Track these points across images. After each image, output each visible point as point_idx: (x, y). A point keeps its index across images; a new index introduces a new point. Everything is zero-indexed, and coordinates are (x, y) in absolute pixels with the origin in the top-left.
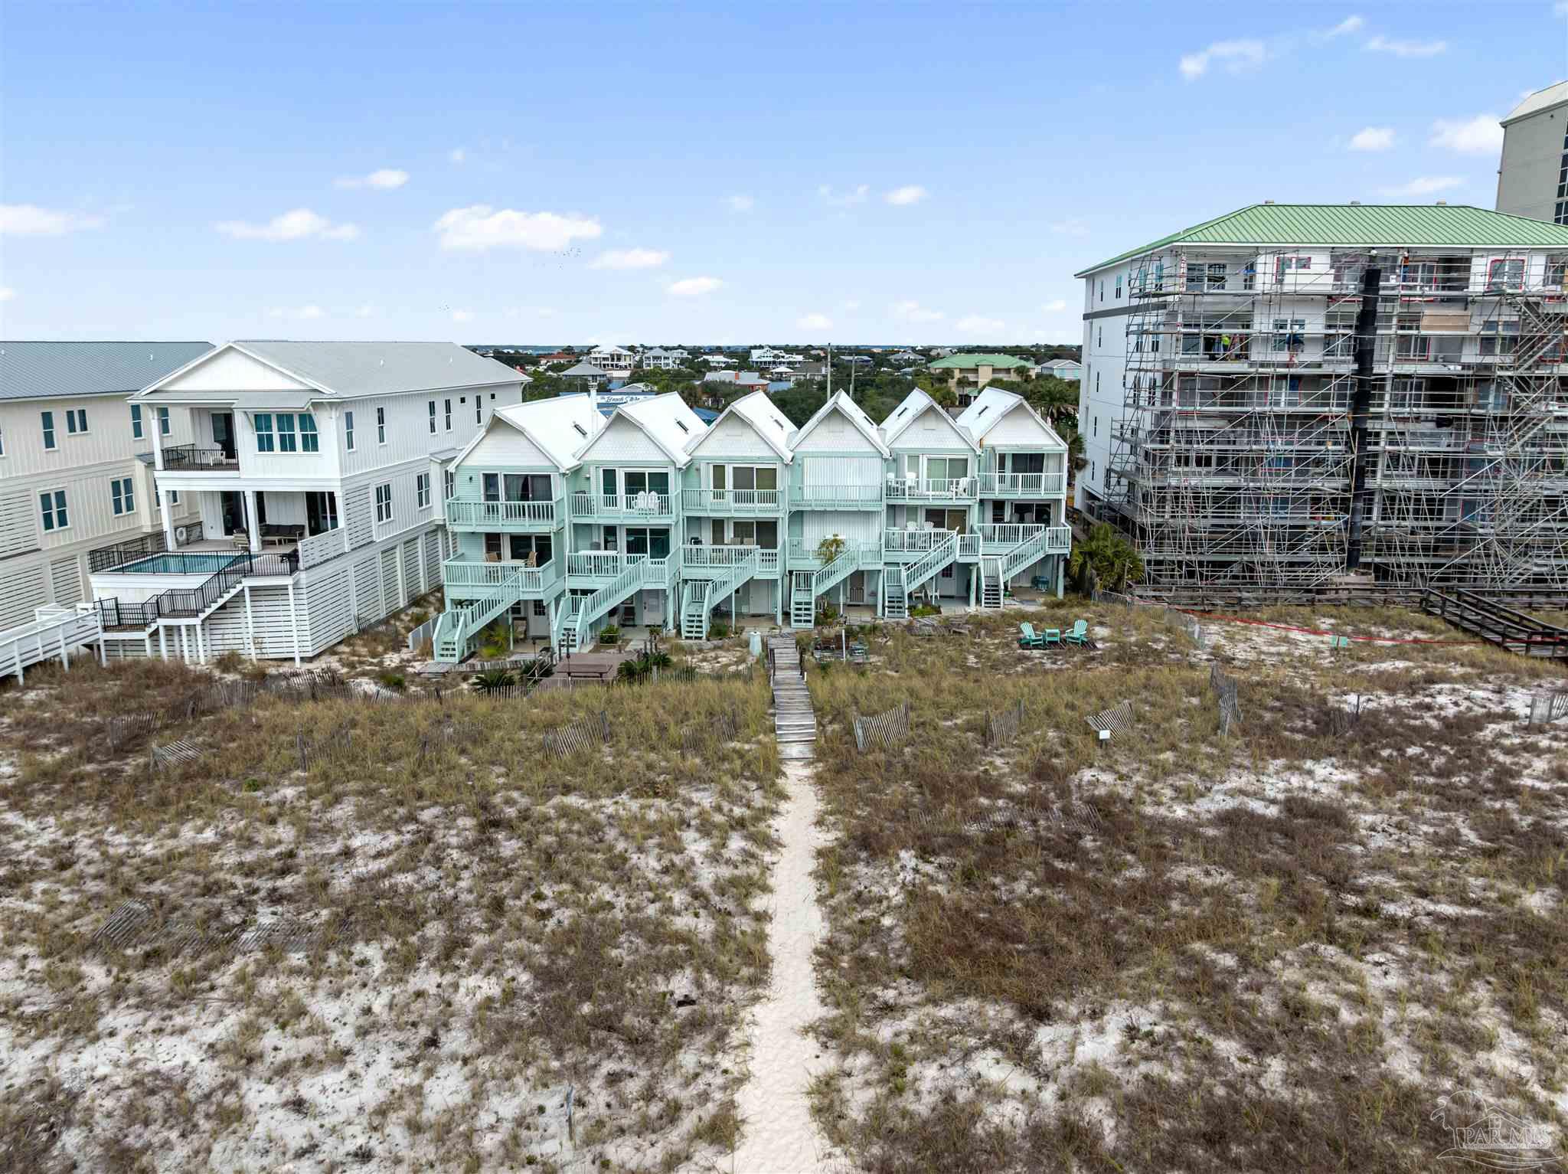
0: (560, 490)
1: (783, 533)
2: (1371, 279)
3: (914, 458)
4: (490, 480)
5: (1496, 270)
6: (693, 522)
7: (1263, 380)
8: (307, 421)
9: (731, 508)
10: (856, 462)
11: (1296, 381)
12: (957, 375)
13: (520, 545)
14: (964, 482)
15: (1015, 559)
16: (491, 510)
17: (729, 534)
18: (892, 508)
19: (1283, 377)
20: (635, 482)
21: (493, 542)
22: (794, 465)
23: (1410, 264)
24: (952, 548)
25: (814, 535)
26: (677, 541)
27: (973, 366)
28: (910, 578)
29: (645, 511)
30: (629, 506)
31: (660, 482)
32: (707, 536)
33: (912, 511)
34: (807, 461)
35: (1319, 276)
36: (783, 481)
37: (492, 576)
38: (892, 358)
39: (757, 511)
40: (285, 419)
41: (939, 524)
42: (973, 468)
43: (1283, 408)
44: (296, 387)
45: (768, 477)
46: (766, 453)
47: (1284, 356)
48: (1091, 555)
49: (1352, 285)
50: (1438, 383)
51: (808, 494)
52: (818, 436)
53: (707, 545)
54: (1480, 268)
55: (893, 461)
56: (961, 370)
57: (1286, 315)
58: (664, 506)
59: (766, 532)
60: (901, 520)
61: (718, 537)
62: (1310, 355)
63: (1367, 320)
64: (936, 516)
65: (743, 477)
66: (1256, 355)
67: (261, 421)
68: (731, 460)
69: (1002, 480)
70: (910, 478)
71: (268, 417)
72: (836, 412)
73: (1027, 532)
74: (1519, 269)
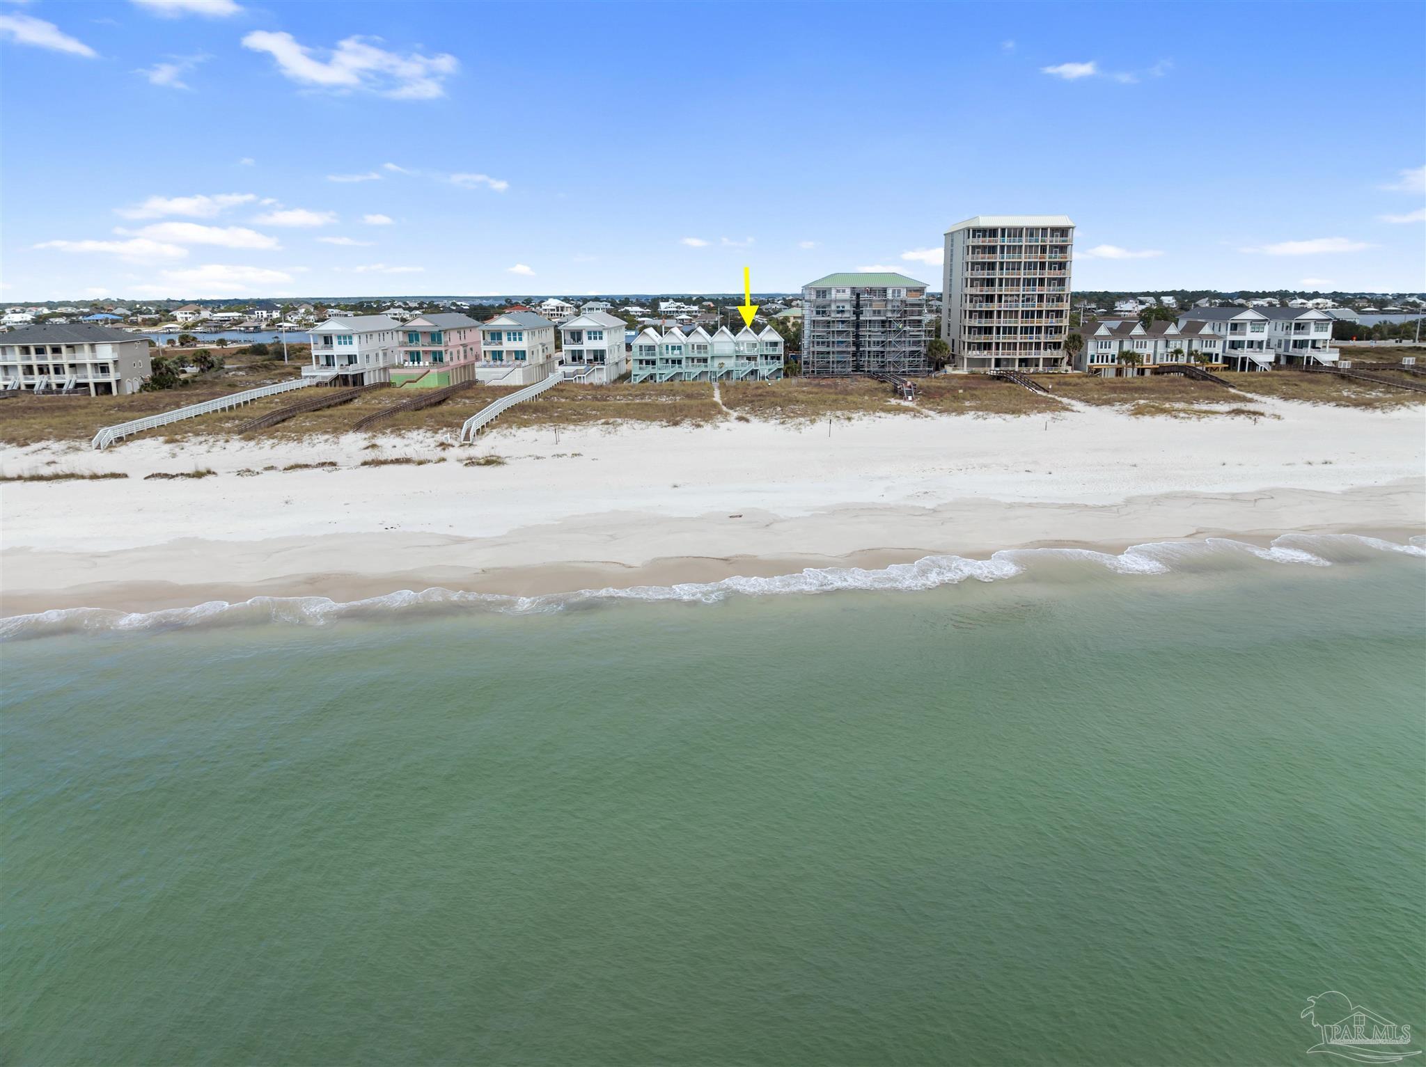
0: (657, 349)
1: (709, 361)
2: (858, 295)
3: (743, 343)
4: (641, 347)
5: (894, 292)
6: (687, 358)
7: (833, 321)
8: (601, 333)
9: (696, 354)
10: (727, 344)
11: (843, 322)
13: (648, 362)
14: (756, 349)
15: (769, 370)
16: (641, 354)
17: (696, 361)
18: (737, 356)
19: (839, 321)
20: (673, 348)
21: (641, 362)
22: (712, 344)
23: (871, 291)
24: (752, 366)
25: (717, 362)
26: (684, 362)
28: (742, 374)
29: (676, 354)
30: (672, 353)
31: (680, 348)
32: (690, 361)
33: (742, 357)
34: (715, 344)
35: (847, 295)
36: (709, 348)
37: (640, 368)
39: (703, 355)
40: (595, 333)
41: (750, 360)
42: (758, 345)
43: (840, 329)
44: (597, 325)
45: (705, 347)
46: (704, 341)
47: (840, 315)
48: (789, 368)
49: (854, 297)
50: (883, 322)
51: (715, 352)
52: (717, 337)
53: (690, 364)
54: (890, 292)
55: (737, 344)
57: (841, 305)
58: (681, 353)
59: (705, 360)
60: (740, 359)
61: (693, 361)
62: (846, 315)
63: (858, 306)
64: (749, 358)
65: (699, 347)
66: (833, 315)
67: (589, 333)
68: (696, 343)
69: (767, 349)
70: (742, 348)
71: (591, 332)
72: (722, 331)
73: (773, 363)
74: (899, 292)
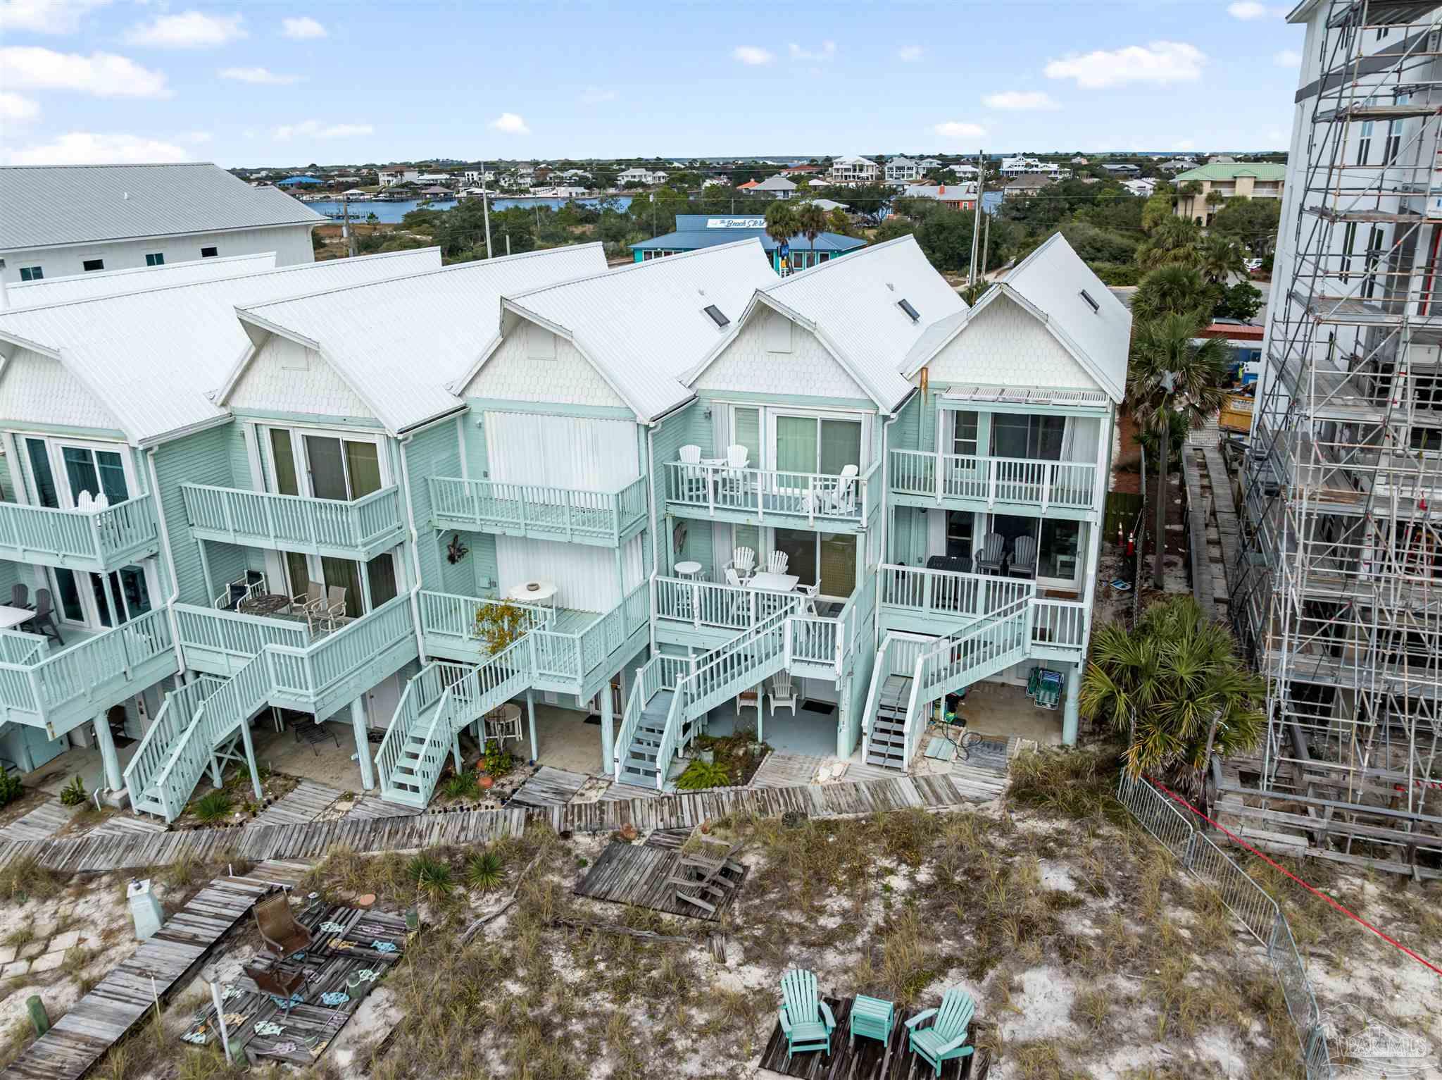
3: (748, 416)
12: (1207, 189)
27: (1228, 178)
38: (1163, 166)
56: (1213, 183)
